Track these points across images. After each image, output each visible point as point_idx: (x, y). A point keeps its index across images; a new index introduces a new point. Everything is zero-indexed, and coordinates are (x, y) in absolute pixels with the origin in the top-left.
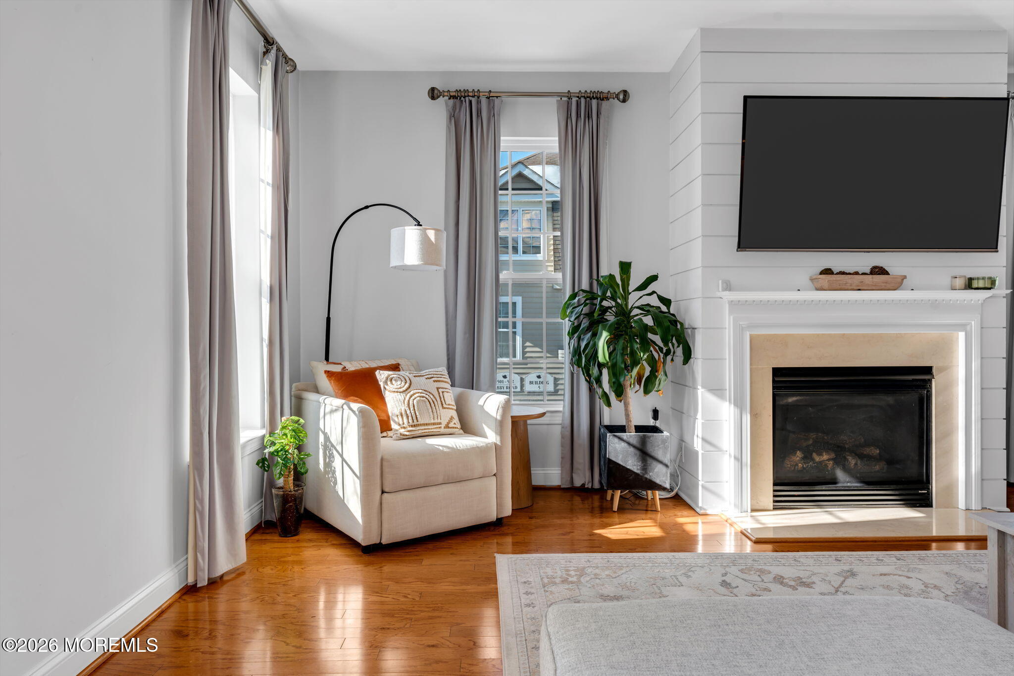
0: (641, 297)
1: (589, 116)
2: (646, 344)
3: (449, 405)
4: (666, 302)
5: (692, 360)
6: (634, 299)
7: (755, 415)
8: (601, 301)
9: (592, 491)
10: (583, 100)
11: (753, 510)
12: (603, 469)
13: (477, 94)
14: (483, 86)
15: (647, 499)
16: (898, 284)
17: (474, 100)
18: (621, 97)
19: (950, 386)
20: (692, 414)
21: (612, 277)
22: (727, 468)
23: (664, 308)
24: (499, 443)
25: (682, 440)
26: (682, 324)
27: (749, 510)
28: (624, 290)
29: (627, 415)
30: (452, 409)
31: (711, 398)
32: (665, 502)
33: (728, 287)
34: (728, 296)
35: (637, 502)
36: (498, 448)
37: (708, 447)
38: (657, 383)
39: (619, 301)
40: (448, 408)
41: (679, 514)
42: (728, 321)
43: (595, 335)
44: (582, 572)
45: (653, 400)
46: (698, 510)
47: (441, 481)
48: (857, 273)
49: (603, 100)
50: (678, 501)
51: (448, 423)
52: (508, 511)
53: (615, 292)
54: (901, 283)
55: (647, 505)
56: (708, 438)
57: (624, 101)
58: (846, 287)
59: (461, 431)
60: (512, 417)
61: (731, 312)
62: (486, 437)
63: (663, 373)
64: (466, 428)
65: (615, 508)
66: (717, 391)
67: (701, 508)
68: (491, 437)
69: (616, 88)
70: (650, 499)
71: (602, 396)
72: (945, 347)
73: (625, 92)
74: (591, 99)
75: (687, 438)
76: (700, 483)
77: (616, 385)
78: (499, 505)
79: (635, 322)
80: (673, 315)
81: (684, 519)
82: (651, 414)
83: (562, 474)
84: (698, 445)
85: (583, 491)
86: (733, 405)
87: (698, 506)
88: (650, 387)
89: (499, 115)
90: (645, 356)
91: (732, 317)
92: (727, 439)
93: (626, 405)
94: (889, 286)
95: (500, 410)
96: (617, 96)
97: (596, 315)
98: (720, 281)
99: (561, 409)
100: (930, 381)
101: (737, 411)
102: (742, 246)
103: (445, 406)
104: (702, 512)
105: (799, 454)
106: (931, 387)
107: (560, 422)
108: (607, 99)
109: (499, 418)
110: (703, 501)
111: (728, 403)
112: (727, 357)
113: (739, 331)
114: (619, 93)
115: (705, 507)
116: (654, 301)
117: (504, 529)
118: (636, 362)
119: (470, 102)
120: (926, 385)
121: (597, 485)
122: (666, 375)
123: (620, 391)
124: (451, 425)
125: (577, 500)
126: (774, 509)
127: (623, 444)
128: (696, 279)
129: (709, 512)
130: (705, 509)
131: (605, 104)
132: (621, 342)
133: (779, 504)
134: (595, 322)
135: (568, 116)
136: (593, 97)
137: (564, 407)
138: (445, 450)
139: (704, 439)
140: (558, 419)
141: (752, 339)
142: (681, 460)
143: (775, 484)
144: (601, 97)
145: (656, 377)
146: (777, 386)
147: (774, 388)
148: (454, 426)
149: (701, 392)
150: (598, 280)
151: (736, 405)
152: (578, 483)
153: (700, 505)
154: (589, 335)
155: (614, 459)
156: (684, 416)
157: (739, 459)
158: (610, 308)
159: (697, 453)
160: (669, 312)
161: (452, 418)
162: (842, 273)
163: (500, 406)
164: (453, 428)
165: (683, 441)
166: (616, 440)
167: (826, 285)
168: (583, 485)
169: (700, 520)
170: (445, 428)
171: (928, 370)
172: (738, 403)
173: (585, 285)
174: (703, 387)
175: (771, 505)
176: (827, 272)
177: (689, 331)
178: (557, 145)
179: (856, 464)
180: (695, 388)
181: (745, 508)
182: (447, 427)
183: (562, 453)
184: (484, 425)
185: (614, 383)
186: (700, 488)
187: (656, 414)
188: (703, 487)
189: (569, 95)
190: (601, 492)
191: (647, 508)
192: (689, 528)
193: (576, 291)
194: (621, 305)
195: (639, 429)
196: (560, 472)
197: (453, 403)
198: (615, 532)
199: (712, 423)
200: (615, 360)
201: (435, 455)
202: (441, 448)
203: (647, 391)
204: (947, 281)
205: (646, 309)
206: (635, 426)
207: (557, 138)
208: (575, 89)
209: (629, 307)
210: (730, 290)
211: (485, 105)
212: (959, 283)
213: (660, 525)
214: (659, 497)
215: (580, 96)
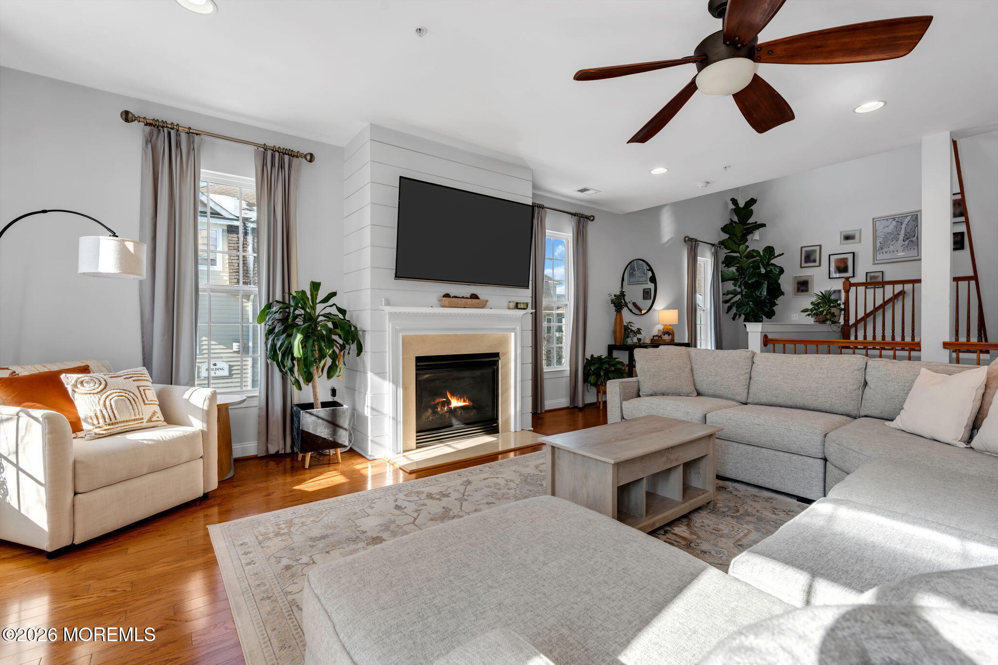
0: (325, 308)
1: (282, 166)
2: (331, 343)
3: (151, 401)
4: (343, 312)
5: (362, 353)
6: (319, 308)
7: (405, 388)
8: (294, 310)
9: (285, 455)
10: (277, 154)
11: (404, 451)
12: (296, 438)
13: (176, 128)
14: (185, 122)
15: (329, 455)
16: (483, 305)
17: (173, 133)
18: (308, 158)
19: (506, 364)
20: (363, 390)
21: (303, 292)
22: (388, 425)
23: (341, 316)
24: (205, 429)
25: (354, 409)
26: (356, 328)
27: (402, 452)
28: (313, 302)
29: (315, 396)
30: (155, 404)
31: (377, 379)
32: (344, 455)
33: (388, 303)
34: (388, 309)
35: (321, 458)
36: (204, 434)
37: (375, 413)
38: (338, 370)
39: (308, 310)
40: (150, 404)
41: (355, 462)
42: (388, 326)
43: (290, 336)
44: (290, 523)
45: (334, 382)
46: (368, 457)
47: (145, 470)
48: (463, 297)
49: (293, 156)
50: (352, 453)
51: (151, 418)
52: (214, 485)
53: (305, 303)
54: (486, 304)
55: (330, 460)
56: (375, 406)
57: (311, 161)
58: (458, 306)
59: (165, 423)
60: (218, 406)
61: (389, 322)
62: (192, 426)
63: (342, 363)
64: (170, 419)
65: (307, 466)
66: (381, 374)
67: (370, 456)
68: (197, 425)
69: (304, 150)
70: (331, 454)
71: (295, 382)
72: (504, 342)
73: (311, 155)
74: (283, 154)
75: (358, 407)
76: (370, 438)
77: (307, 373)
78: (206, 481)
79: (322, 326)
80: (349, 321)
81: (358, 465)
82: (330, 393)
83: (258, 446)
84: (367, 412)
85: (277, 457)
86: (391, 383)
87: (368, 455)
88: (332, 373)
89: (199, 150)
90: (330, 352)
91: (391, 324)
92: (388, 407)
93: (314, 388)
94: (479, 306)
95: (207, 403)
96: (305, 157)
97: (290, 320)
98: (383, 299)
99: (258, 394)
100: (498, 361)
101: (394, 387)
102: (397, 277)
103: (146, 402)
104: (371, 458)
105: (430, 411)
106: (498, 364)
107: (257, 405)
108: (297, 157)
109: (205, 408)
110: (371, 450)
111: (388, 382)
112: (388, 351)
113: (395, 332)
114: (306, 155)
115: (373, 454)
116: (334, 311)
117: (210, 501)
118: (322, 356)
119: (169, 133)
120: (496, 363)
121: (288, 450)
122: (345, 365)
123: (309, 378)
124: (154, 419)
125: (272, 464)
126: (417, 448)
127: (314, 418)
128: (366, 297)
129: (376, 457)
130: (373, 456)
131: (295, 160)
132: (311, 341)
133: (420, 445)
134: (287, 325)
135: (264, 164)
136: (285, 153)
137: (260, 392)
138: (150, 443)
139: (372, 408)
140: (255, 402)
141: (403, 337)
142: (354, 424)
143: (417, 432)
144: (293, 155)
145: (337, 367)
146: (418, 368)
147: (416, 370)
148: (158, 419)
149: (370, 375)
150: (290, 294)
151: (393, 383)
152: (272, 450)
153: (370, 453)
154: (284, 335)
155: (306, 430)
156: (357, 393)
157: (395, 419)
158: (300, 315)
159: (367, 417)
160: (345, 319)
161: (155, 413)
162: (456, 297)
163: (207, 398)
164: (157, 421)
165: (355, 410)
166: (308, 415)
167: (447, 304)
168: (278, 452)
169: (369, 465)
170: (147, 422)
172: (395, 382)
173: (279, 297)
174: (371, 372)
175: (414, 446)
176: (447, 296)
177: (360, 333)
178: (255, 184)
179: (461, 413)
180: (365, 373)
181: (399, 451)
182: (150, 421)
183: (258, 429)
184: (190, 416)
185: (305, 372)
186: (369, 442)
187: (334, 392)
188: (371, 441)
189: (265, 148)
190: (293, 455)
191: (330, 463)
192: (363, 472)
193: (271, 301)
194: (310, 314)
195: (324, 405)
196: (256, 444)
197: (156, 399)
198: (310, 485)
199: (377, 397)
200: (306, 355)
201: (139, 449)
202: (145, 442)
203: (329, 376)
204: (506, 304)
205: (328, 316)
206: (321, 402)
207: (255, 179)
208: (270, 143)
209: (317, 315)
210: (389, 306)
211: (184, 137)
212: (512, 305)
213: (343, 473)
214: (339, 452)
215: (274, 150)
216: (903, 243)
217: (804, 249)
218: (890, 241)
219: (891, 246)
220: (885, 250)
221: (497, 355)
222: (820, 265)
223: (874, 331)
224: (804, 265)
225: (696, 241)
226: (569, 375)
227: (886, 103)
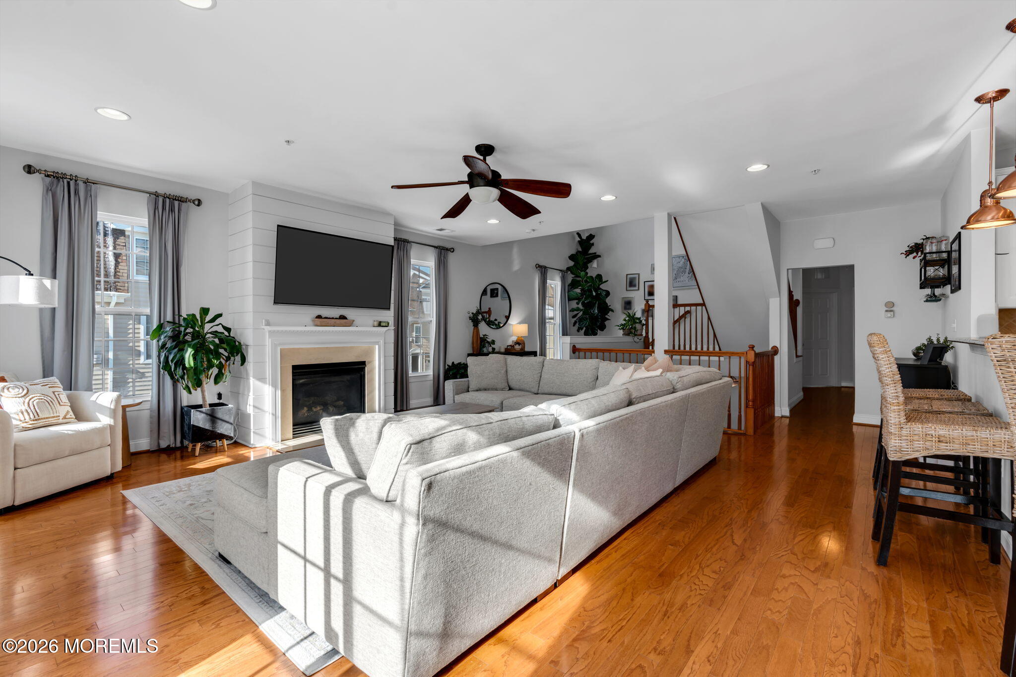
0: (212, 327)
1: (172, 210)
2: (218, 355)
3: (65, 403)
4: (228, 330)
5: (246, 363)
6: (207, 327)
7: (283, 391)
8: (185, 329)
9: (175, 449)
10: (168, 200)
11: (282, 441)
12: (187, 432)
13: (76, 179)
14: (83, 173)
15: (217, 447)
16: (351, 324)
17: (72, 183)
18: (196, 203)
19: (372, 370)
20: (246, 393)
21: (194, 315)
22: (268, 420)
23: (226, 333)
24: (112, 423)
25: (238, 409)
26: (240, 343)
27: (280, 441)
28: (201, 322)
29: (204, 398)
30: (67, 405)
31: (258, 383)
32: (228, 446)
33: (268, 324)
34: (268, 328)
35: (209, 449)
36: (112, 428)
37: (257, 410)
38: (224, 377)
39: (197, 329)
40: (64, 405)
41: (239, 450)
42: (268, 342)
43: (182, 350)
45: (220, 388)
46: (250, 446)
47: (67, 453)
48: (333, 318)
49: (183, 202)
50: (236, 444)
51: (65, 416)
52: (119, 467)
53: (195, 324)
54: (352, 323)
55: (217, 450)
56: (257, 405)
57: (199, 205)
58: (328, 325)
59: (76, 420)
60: (122, 406)
61: (269, 338)
62: (99, 421)
63: (228, 372)
64: (79, 417)
65: (197, 453)
66: (262, 379)
67: (253, 445)
68: (105, 420)
69: (192, 195)
70: (218, 446)
71: (186, 387)
72: (370, 352)
73: (199, 201)
74: (173, 200)
75: (242, 407)
76: (252, 431)
77: (196, 380)
78: (113, 464)
79: (211, 342)
80: (234, 337)
81: (242, 451)
82: (216, 397)
83: (151, 441)
84: (250, 410)
85: (169, 451)
86: (271, 386)
87: (250, 444)
88: (218, 380)
89: (96, 197)
90: (218, 362)
91: (270, 340)
92: (268, 405)
93: (203, 392)
94: (347, 325)
95: (114, 403)
96: (193, 202)
97: (181, 337)
98: (264, 321)
99: (150, 399)
100: (365, 368)
101: (274, 389)
102: (276, 302)
103: (61, 404)
104: (253, 446)
105: (305, 409)
106: (365, 370)
107: (149, 408)
108: (186, 202)
109: (112, 407)
110: (253, 439)
111: (268, 385)
112: (268, 361)
113: (274, 346)
114: (194, 200)
115: (255, 443)
116: (220, 329)
117: (114, 480)
118: (211, 366)
119: (69, 183)
120: (363, 369)
121: (178, 444)
122: (230, 373)
123: (199, 384)
124: (68, 416)
125: (164, 457)
126: (293, 438)
127: (203, 415)
128: (249, 318)
129: (257, 446)
130: (255, 445)
131: (184, 205)
132: (200, 354)
133: (295, 435)
134: (178, 342)
135: (156, 208)
136: (175, 199)
137: (152, 397)
138: (70, 432)
139: (254, 406)
140: (147, 406)
141: (281, 350)
142: (238, 421)
143: (293, 426)
144: (182, 200)
145: (223, 374)
146: (294, 374)
147: (293, 376)
148: (70, 417)
149: (252, 381)
150: (180, 316)
151: (272, 386)
152: (164, 444)
153: (252, 442)
154: (176, 350)
155: (196, 425)
156: (240, 395)
157: (275, 415)
158: (190, 333)
159: (250, 414)
160: (230, 336)
161: (68, 412)
162: (326, 318)
163: (114, 399)
164: (70, 418)
165: (240, 410)
166: (198, 413)
167: (319, 323)
168: (169, 445)
169: (251, 450)
170: (63, 419)
171: (363, 363)
172: (274, 385)
173: (169, 317)
174: (254, 378)
175: (291, 436)
176: (319, 317)
177: (244, 347)
178: (147, 223)
179: (333, 410)
180: (248, 379)
181: (277, 440)
182: (65, 418)
183: (151, 428)
184: (97, 414)
185: (195, 379)
186: (252, 433)
187: (220, 396)
188: (254, 432)
189: (157, 195)
190: (183, 448)
191: (217, 451)
192: (247, 455)
193: (162, 322)
194: (198, 332)
195: (211, 405)
196: (149, 441)
197: (68, 401)
198: (200, 465)
199: (258, 397)
200: (196, 365)
201: (62, 437)
202: (66, 432)
203: (216, 382)
204: (371, 322)
205: (215, 333)
206: (209, 404)
207: (147, 220)
208: (161, 191)
209: (205, 332)
210: (269, 326)
211: (82, 186)
212: (376, 324)
213: (228, 457)
214: (225, 444)
215: (165, 197)
216: (688, 275)
217: (629, 276)
218: (681, 274)
219: (681, 277)
220: (678, 280)
221: (364, 363)
222: (638, 290)
223: (679, 341)
224: (628, 289)
225: (545, 267)
226: (432, 379)
227: (616, 197)
